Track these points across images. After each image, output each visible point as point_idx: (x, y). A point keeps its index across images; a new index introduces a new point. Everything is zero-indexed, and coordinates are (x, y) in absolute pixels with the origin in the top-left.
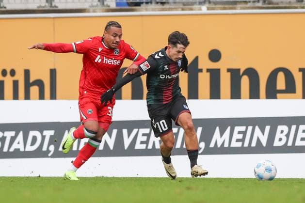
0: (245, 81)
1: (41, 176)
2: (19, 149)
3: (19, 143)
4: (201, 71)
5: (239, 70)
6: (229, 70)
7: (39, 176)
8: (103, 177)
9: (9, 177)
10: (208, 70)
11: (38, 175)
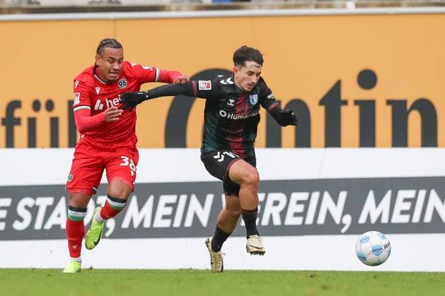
0: (415, 120)
1: (94, 267)
2: (59, 226)
3: (59, 216)
4: (345, 103)
5: (404, 102)
6: (389, 102)
7: (91, 268)
8: (191, 269)
9: (43, 270)
10: (357, 102)
11: (89, 267)
